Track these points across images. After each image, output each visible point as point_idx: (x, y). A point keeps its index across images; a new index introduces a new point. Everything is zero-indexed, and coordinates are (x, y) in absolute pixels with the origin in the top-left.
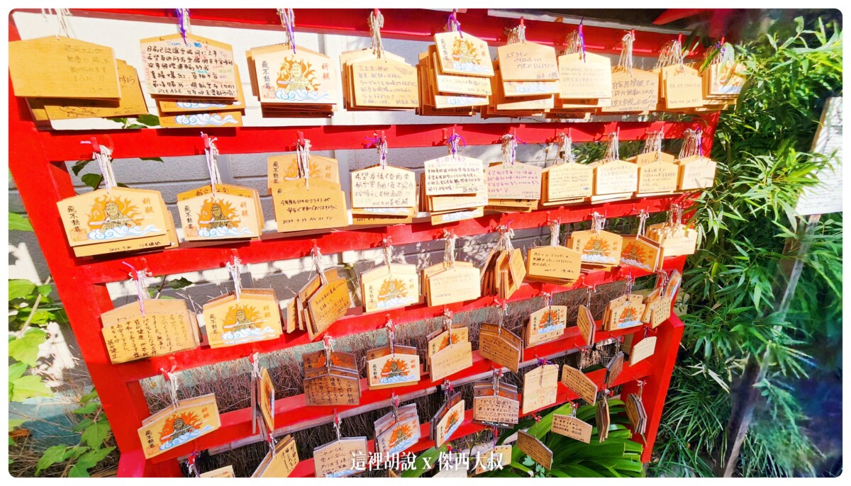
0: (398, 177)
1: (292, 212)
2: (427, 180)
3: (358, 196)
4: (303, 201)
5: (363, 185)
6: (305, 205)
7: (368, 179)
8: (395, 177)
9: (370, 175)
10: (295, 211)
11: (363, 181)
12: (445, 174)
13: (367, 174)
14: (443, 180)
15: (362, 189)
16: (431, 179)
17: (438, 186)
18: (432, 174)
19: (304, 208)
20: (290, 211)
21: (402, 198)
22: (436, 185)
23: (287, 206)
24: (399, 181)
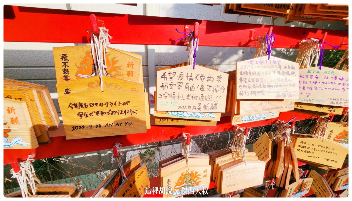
0: (209, 78)
1: (84, 117)
2: (238, 83)
3: (163, 98)
4: (96, 104)
5: (169, 86)
6: (99, 109)
7: (176, 80)
8: (206, 79)
9: (178, 75)
10: (87, 116)
11: (169, 82)
12: (258, 77)
13: (174, 74)
14: (255, 83)
15: (168, 90)
16: (243, 82)
17: (250, 90)
18: (244, 76)
19: (98, 113)
20: (81, 116)
21: (211, 102)
22: (247, 89)
23: (76, 110)
24: (209, 83)
